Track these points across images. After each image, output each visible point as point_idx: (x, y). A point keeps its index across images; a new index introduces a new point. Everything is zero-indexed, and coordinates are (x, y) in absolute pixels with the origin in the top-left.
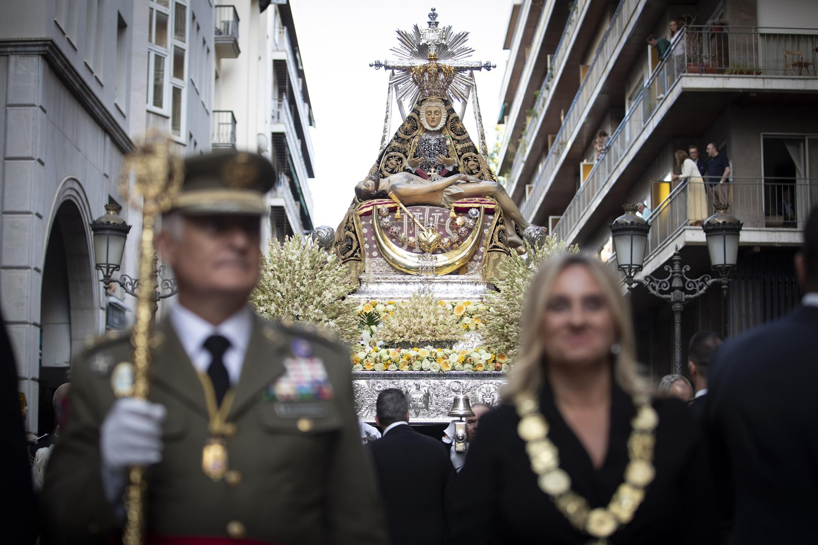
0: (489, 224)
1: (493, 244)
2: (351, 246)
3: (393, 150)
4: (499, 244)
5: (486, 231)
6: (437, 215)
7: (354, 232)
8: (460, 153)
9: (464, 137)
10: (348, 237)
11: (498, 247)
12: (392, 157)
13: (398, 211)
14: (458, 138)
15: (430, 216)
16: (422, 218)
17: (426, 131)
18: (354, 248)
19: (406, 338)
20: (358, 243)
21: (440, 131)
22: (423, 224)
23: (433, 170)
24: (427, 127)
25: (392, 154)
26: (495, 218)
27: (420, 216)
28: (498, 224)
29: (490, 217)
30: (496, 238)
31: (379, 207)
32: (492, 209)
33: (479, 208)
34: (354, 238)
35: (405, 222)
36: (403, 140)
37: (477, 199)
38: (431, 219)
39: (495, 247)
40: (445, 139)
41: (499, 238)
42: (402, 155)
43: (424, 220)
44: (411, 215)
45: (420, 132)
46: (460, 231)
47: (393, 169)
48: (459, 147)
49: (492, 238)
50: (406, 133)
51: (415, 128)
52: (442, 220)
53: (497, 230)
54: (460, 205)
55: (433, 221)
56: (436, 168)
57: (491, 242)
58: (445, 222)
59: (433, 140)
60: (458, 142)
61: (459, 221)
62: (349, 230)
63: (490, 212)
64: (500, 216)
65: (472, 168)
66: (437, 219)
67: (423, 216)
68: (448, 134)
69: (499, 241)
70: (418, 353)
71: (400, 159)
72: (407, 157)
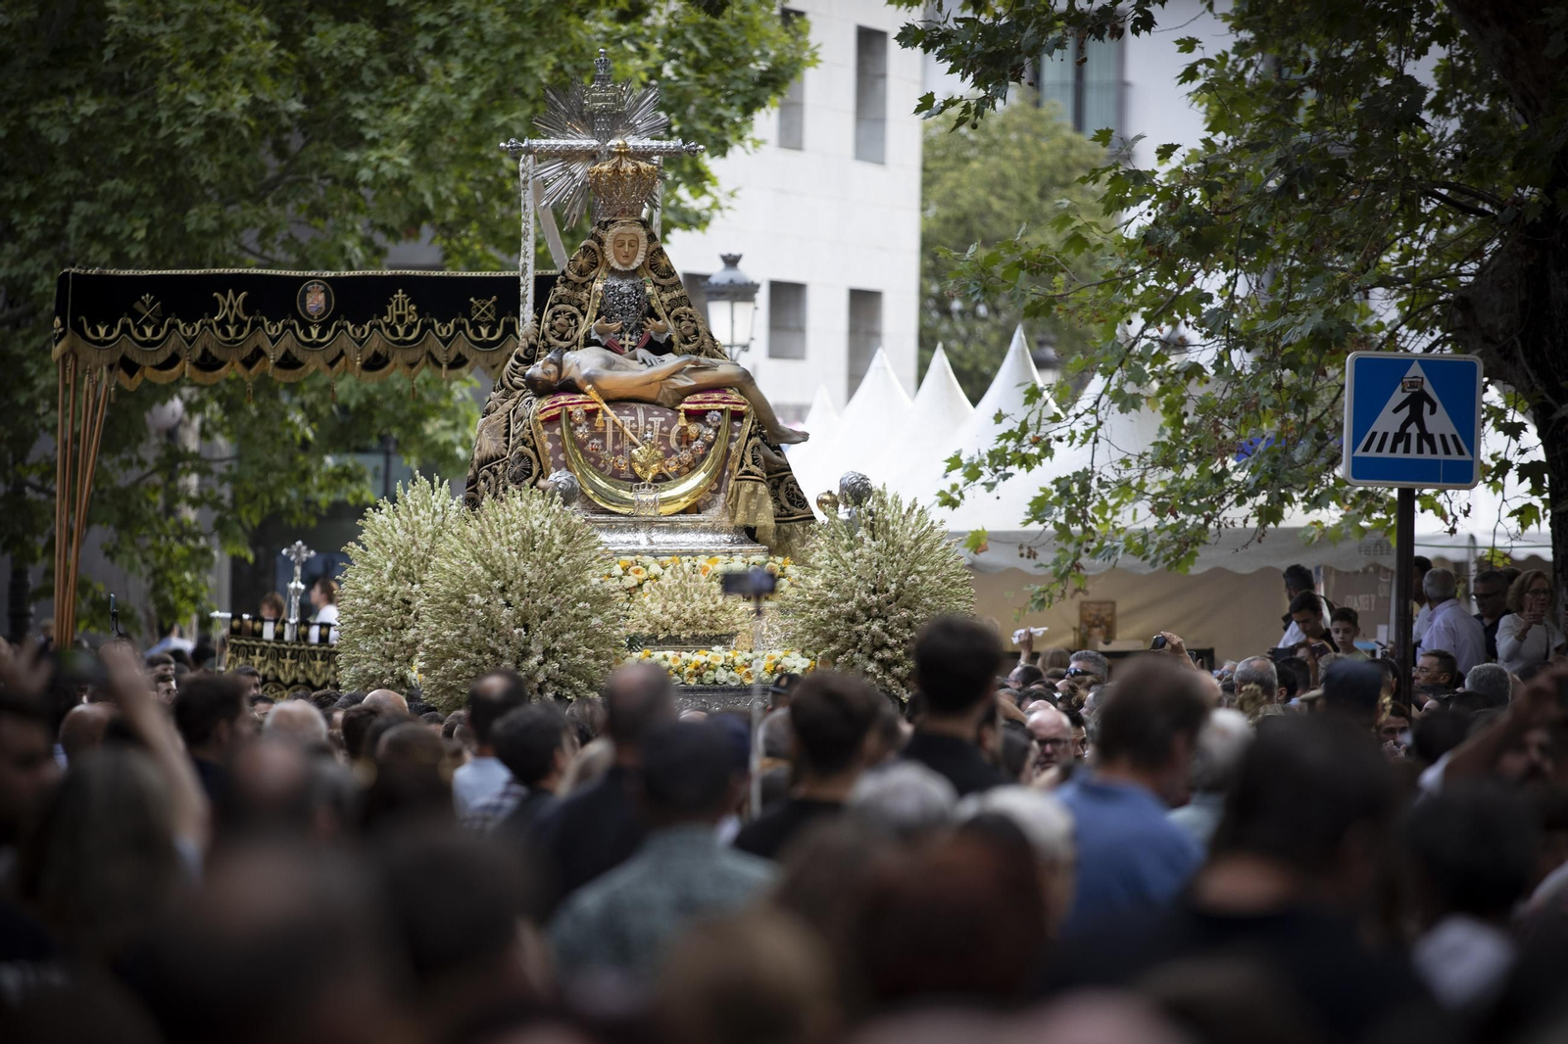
0: (736, 435)
1: (744, 468)
2: (531, 471)
3: (561, 302)
4: (753, 468)
5: (733, 446)
6: (657, 420)
7: (534, 449)
8: (668, 309)
9: (672, 280)
10: (522, 456)
11: (753, 474)
12: (559, 313)
13: (600, 415)
14: (662, 281)
15: (646, 422)
16: (634, 426)
17: (613, 271)
18: (535, 473)
19: (674, 633)
20: (541, 466)
21: (634, 273)
22: (636, 435)
23: (627, 336)
24: (617, 266)
25: (560, 307)
26: (747, 426)
27: (632, 422)
28: (750, 436)
29: (737, 424)
30: (749, 460)
31: (570, 408)
32: (741, 412)
33: (721, 411)
34: (533, 456)
35: (610, 431)
36: (576, 284)
37: (717, 396)
38: (649, 426)
39: (747, 473)
40: (643, 284)
41: (754, 460)
42: (576, 311)
43: (637, 429)
44: (618, 421)
45: (602, 272)
46: (693, 447)
47: (563, 334)
48: (666, 297)
49: (742, 459)
50: (581, 273)
51: (594, 265)
52: (665, 429)
53: (749, 446)
54: (693, 407)
55: (652, 430)
56: (631, 333)
57: (741, 465)
58: (669, 432)
59: (625, 287)
60: (663, 288)
61: (693, 429)
62: (524, 444)
63: (738, 416)
64: (753, 423)
65: (687, 332)
66: (657, 427)
67: (636, 422)
68: (649, 277)
69: (754, 463)
70: (708, 659)
71: (573, 316)
72: (584, 314)
